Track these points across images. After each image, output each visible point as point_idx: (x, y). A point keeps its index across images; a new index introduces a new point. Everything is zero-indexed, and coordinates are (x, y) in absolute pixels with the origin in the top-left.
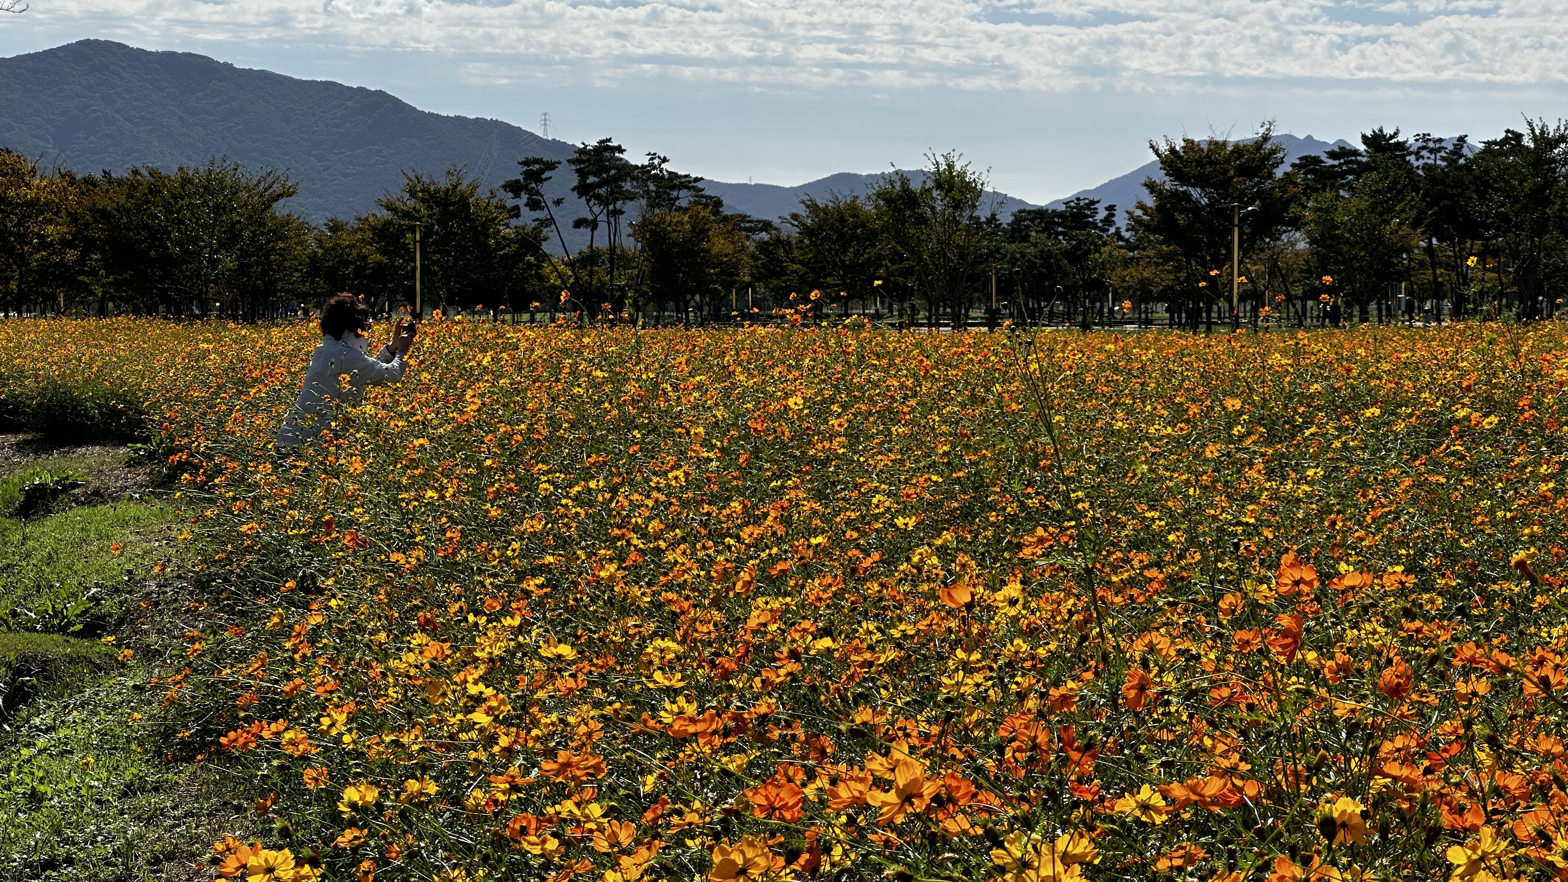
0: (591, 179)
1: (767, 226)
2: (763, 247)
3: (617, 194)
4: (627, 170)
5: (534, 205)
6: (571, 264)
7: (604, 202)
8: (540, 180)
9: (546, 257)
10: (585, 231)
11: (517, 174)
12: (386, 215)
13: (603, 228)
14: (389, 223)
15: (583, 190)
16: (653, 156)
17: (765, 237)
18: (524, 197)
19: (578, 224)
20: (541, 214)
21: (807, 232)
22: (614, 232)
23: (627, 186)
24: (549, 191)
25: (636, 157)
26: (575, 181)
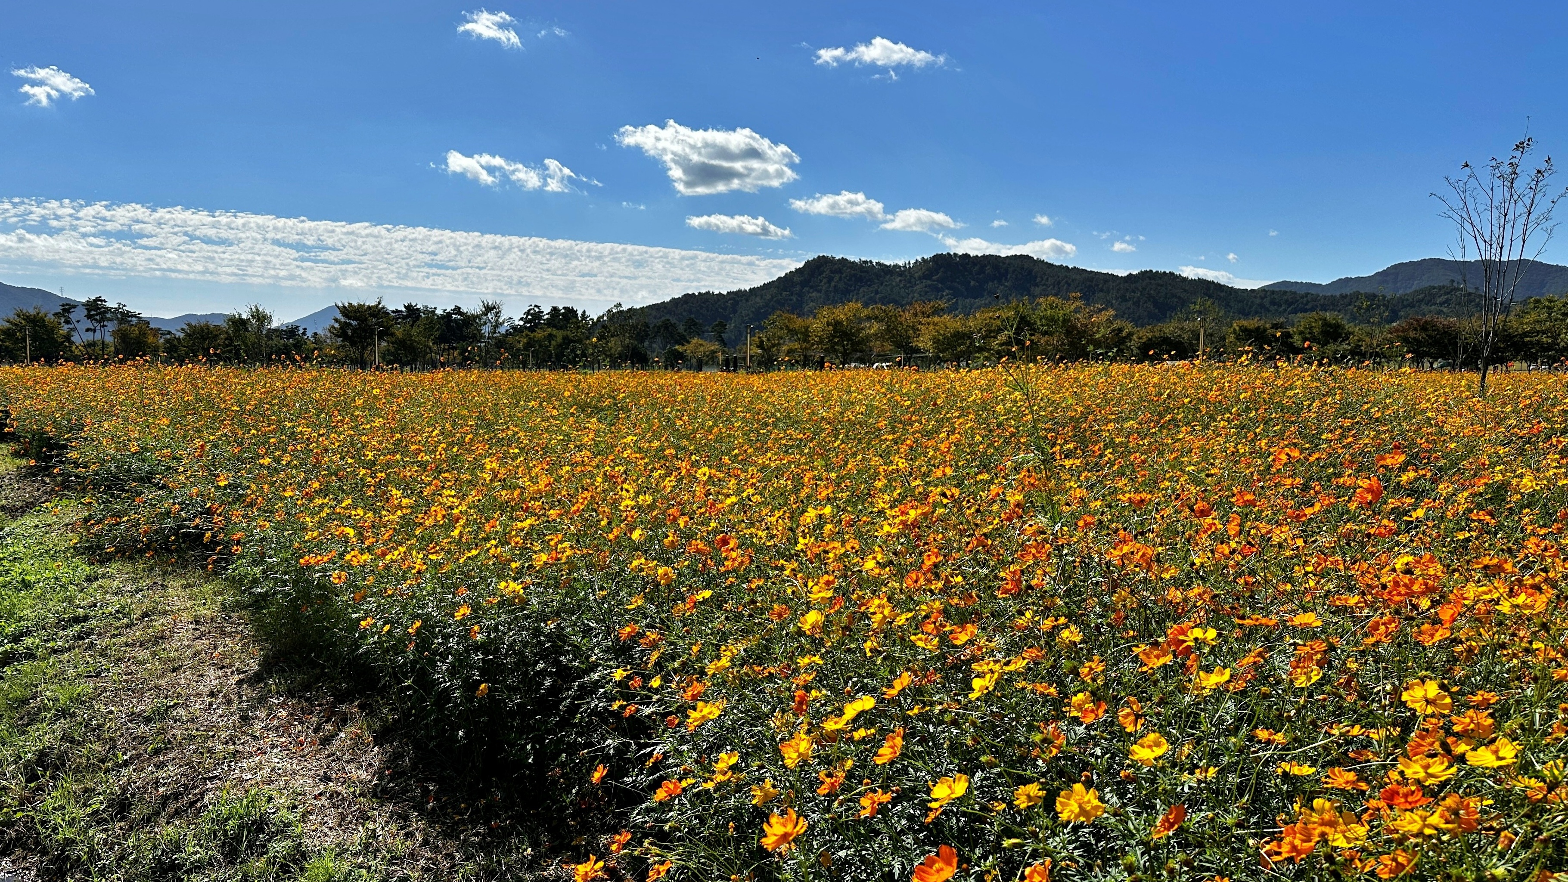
0: (93, 313)
1: (169, 333)
2: (167, 341)
3: (103, 319)
4: (109, 310)
5: (67, 322)
6: (84, 346)
7: (99, 322)
8: (69, 312)
9: (73, 343)
10: (91, 334)
11: (59, 309)
12: (8, 325)
13: (98, 331)
14: (9, 329)
15: (89, 316)
16: (119, 304)
17: (168, 337)
18: (63, 320)
19: (88, 330)
20: (71, 326)
21: (188, 335)
22: (103, 335)
23: (109, 315)
24: (73, 316)
25: (111, 304)
26: (86, 312)
